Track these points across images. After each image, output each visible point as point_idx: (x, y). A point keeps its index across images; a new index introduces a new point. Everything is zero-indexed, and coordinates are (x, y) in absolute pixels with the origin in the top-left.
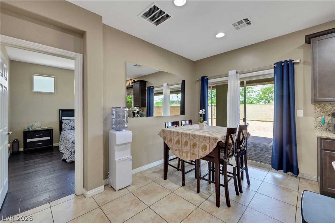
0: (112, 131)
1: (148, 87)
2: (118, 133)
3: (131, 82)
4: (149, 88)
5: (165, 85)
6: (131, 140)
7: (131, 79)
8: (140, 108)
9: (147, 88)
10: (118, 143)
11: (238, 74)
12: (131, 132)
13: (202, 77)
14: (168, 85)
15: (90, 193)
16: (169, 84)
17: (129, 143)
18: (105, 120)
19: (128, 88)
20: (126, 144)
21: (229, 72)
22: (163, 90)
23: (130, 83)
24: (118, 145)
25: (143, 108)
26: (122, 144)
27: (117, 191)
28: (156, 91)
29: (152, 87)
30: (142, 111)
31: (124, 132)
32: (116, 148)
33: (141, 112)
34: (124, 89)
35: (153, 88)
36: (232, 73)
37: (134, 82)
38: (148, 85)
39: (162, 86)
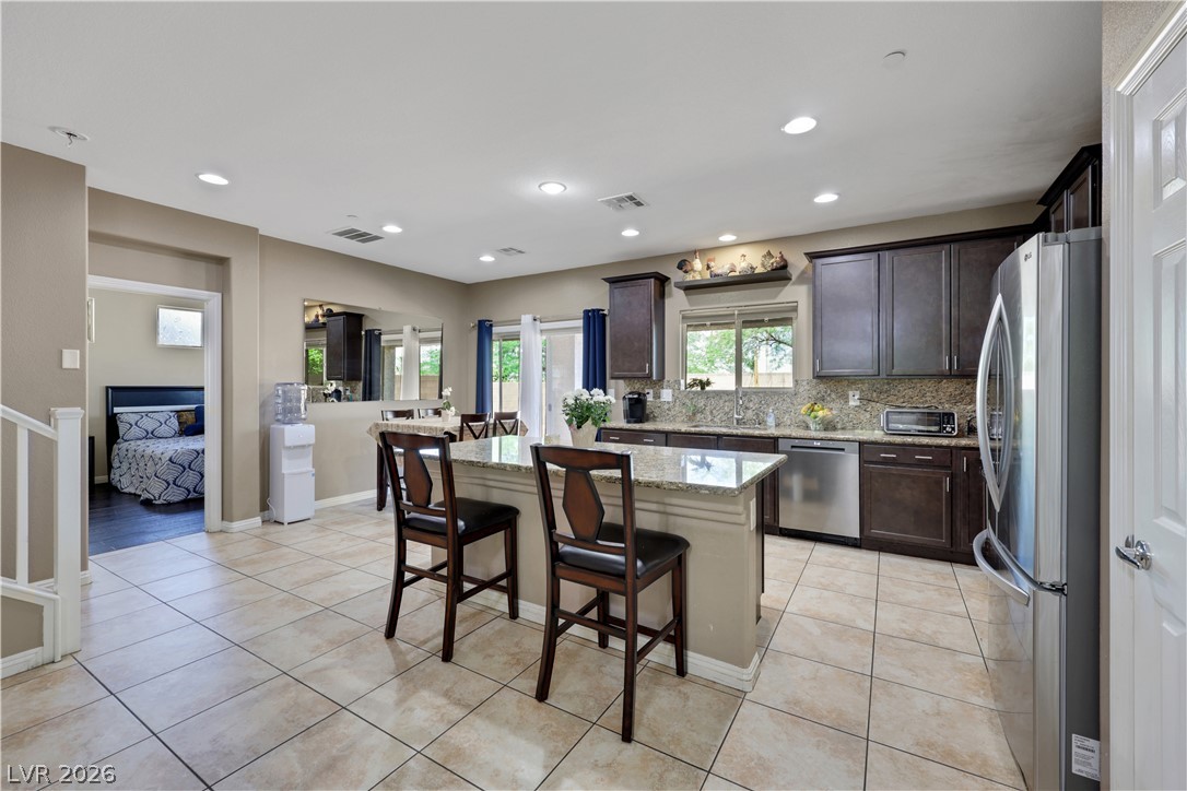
0: (275, 426)
1: (366, 331)
2: (288, 428)
3: (320, 312)
4: (370, 333)
5: (407, 329)
6: (313, 441)
7: (321, 306)
8: (345, 384)
9: (363, 333)
10: (287, 443)
11: (538, 322)
12: (313, 427)
13: (479, 321)
14: (414, 330)
15: (237, 525)
16: (418, 328)
17: (310, 445)
18: (263, 405)
19: (309, 328)
20: (303, 446)
21: (523, 316)
22: (401, 340)
23: (317, 316)
24: (290, 448)
25: (353, 383)
26: (295, 447)
27: (286, 524)
28: (387, 341)
29: (377, 333)
30: (352, 392)
31: (299, 427)
32: (284, 452)
33: (348, 393)
34: (300, 330)
35: (380, 334)
36: (526, 319)
37: (330, 314)
38: (367, 326)
39: (401, 332)
